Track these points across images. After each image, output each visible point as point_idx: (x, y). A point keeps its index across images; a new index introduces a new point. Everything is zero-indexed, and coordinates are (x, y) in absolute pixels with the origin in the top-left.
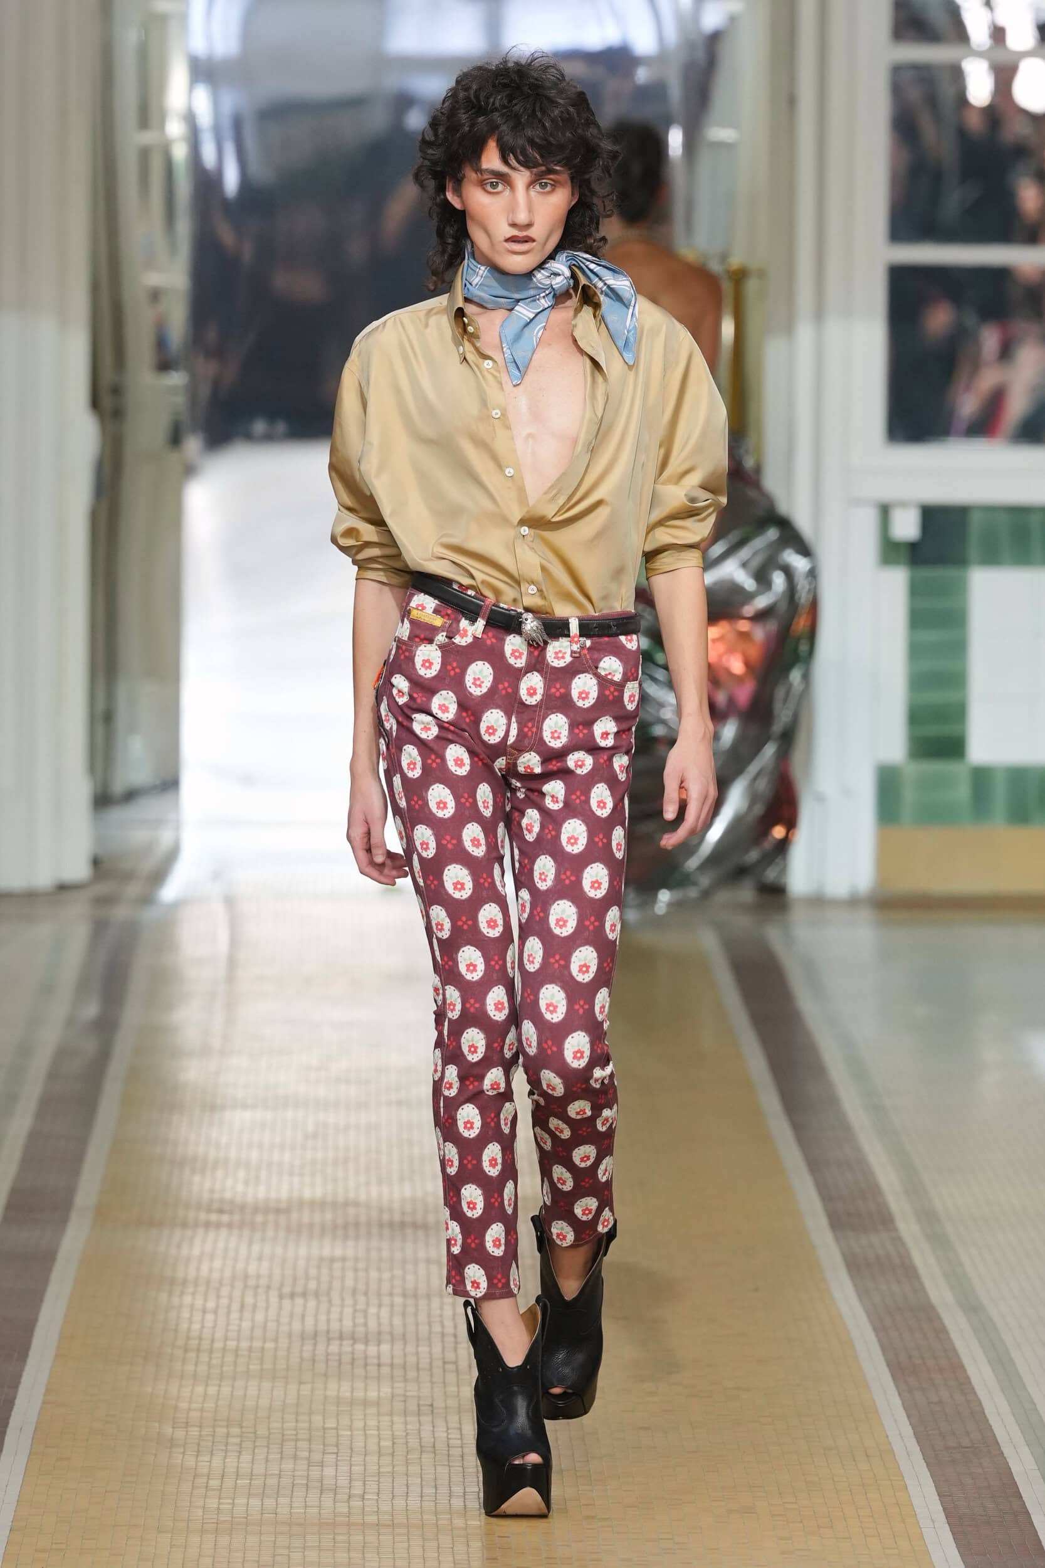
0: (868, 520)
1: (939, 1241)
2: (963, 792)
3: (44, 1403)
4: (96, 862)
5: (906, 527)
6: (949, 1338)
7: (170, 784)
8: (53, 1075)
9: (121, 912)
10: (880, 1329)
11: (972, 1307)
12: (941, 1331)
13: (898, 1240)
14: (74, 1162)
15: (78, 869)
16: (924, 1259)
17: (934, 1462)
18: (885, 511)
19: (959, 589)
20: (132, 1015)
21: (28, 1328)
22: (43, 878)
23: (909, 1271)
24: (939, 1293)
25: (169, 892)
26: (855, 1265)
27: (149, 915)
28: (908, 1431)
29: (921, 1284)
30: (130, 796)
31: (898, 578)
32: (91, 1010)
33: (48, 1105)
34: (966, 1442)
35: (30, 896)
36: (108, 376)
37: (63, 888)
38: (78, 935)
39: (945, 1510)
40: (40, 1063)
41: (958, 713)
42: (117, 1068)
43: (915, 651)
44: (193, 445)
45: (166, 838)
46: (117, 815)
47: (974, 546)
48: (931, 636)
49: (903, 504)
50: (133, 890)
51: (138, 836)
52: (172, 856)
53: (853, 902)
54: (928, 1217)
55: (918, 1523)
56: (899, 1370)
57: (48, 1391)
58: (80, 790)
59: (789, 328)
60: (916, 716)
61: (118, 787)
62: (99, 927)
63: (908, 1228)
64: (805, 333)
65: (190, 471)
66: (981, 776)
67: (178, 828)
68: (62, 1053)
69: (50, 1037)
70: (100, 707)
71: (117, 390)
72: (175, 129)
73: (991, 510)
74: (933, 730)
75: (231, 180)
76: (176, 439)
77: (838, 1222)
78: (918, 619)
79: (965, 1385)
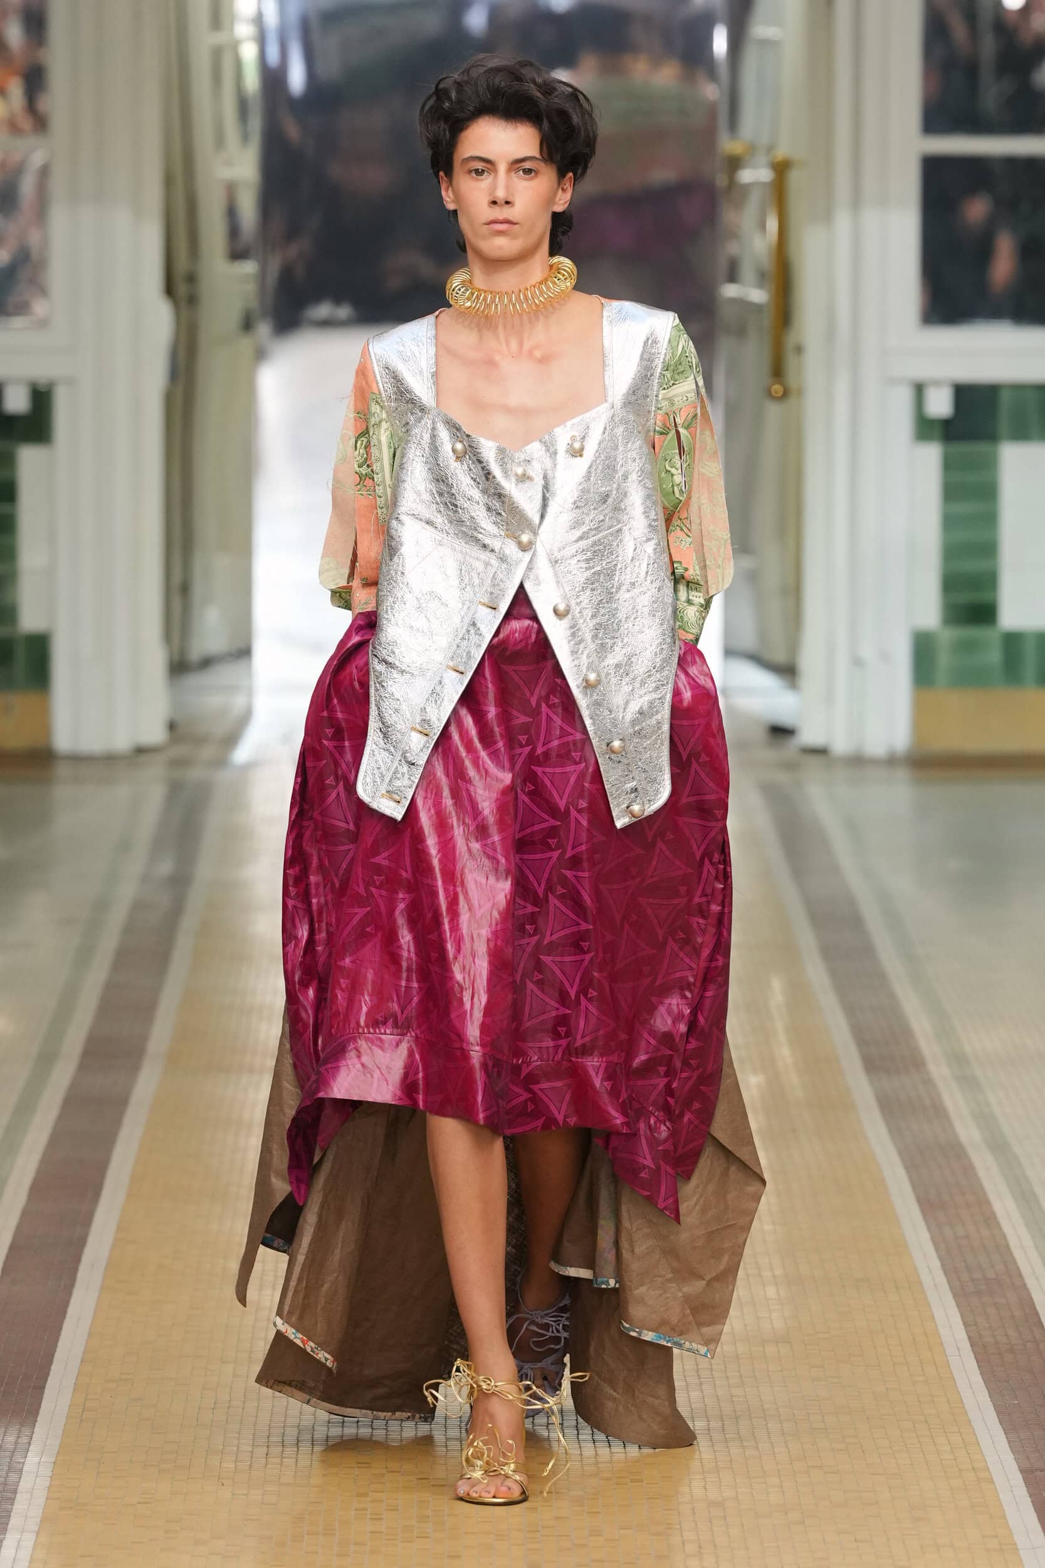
0: (903, 398)
1: (968, 1082)
2: (994, 656)
3: (116, 1239)
4: (172, 726)
5: (940, 405)
6: (976, 1175)
7: (244, 653)
8: (129, 929)
9: (195, 774)
10: (911, 1167)
11: (999, 1146)
12: (969, 1170)
13: (929, 1082)
14: (147, 1010)
15: (154, 733)
16: (954, 1100)
17: (960, 1294)
18: (919, 390)
19: (990, 464)
20: (205, 870)
21: (102, 1167)
22: (122, 741)
23: (938, 1111)
24: (968, 1132)
25: (242, 754)
26: (888, 1106)
27: (223, 777)
28: (936, 1264)
29: (951, 1125)
30: (207, 663)
31: (931, 454)
32: (166, 867)
33: (123, 958)
34: (991, 1274)
35: (109, 760)
36: (182, 263)
37: (141, 751)
38: (155, 796)
39: (970, 1338)
40: (117, 917)
41: (989, 581)
42: (189, 922)
43: (949, 522)
44: (264, 329)
45: (239, 701)
46: (193, 681)
47: (1004, 423)
48: (964, 508)
49: (937, 383)
50: (207, 753)
51: (214, 701)
52: (244, 719)
53: (891, 761)
54: (958, 1059)
55: (944, 1350)
56: (929, 1206)
57: (120, 1228)
58: (156, 658)
59: (827, 216)
60: (951, 583)
61: (195, 653)
62: (175, 789)
63: (939, 1070)
64: (843, 222)
65: (260, 355)
66: (1013, 641)
67: (250, 693)
68: (138, 907)
69: (127, 892)
70: (177, 578)
71: (192, 278)
72: (244, 30)
73: (1019, 388)
74: (967, 597)
75: (297, 78)
76: (248, 325)
77: (872, 1065)
78: (951, 492)
79: (991, 1220)
